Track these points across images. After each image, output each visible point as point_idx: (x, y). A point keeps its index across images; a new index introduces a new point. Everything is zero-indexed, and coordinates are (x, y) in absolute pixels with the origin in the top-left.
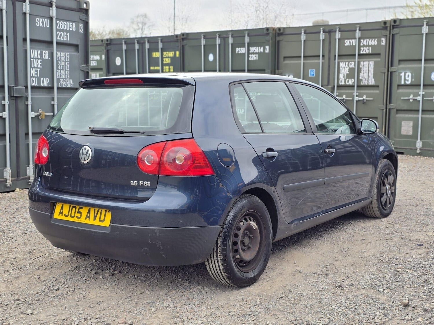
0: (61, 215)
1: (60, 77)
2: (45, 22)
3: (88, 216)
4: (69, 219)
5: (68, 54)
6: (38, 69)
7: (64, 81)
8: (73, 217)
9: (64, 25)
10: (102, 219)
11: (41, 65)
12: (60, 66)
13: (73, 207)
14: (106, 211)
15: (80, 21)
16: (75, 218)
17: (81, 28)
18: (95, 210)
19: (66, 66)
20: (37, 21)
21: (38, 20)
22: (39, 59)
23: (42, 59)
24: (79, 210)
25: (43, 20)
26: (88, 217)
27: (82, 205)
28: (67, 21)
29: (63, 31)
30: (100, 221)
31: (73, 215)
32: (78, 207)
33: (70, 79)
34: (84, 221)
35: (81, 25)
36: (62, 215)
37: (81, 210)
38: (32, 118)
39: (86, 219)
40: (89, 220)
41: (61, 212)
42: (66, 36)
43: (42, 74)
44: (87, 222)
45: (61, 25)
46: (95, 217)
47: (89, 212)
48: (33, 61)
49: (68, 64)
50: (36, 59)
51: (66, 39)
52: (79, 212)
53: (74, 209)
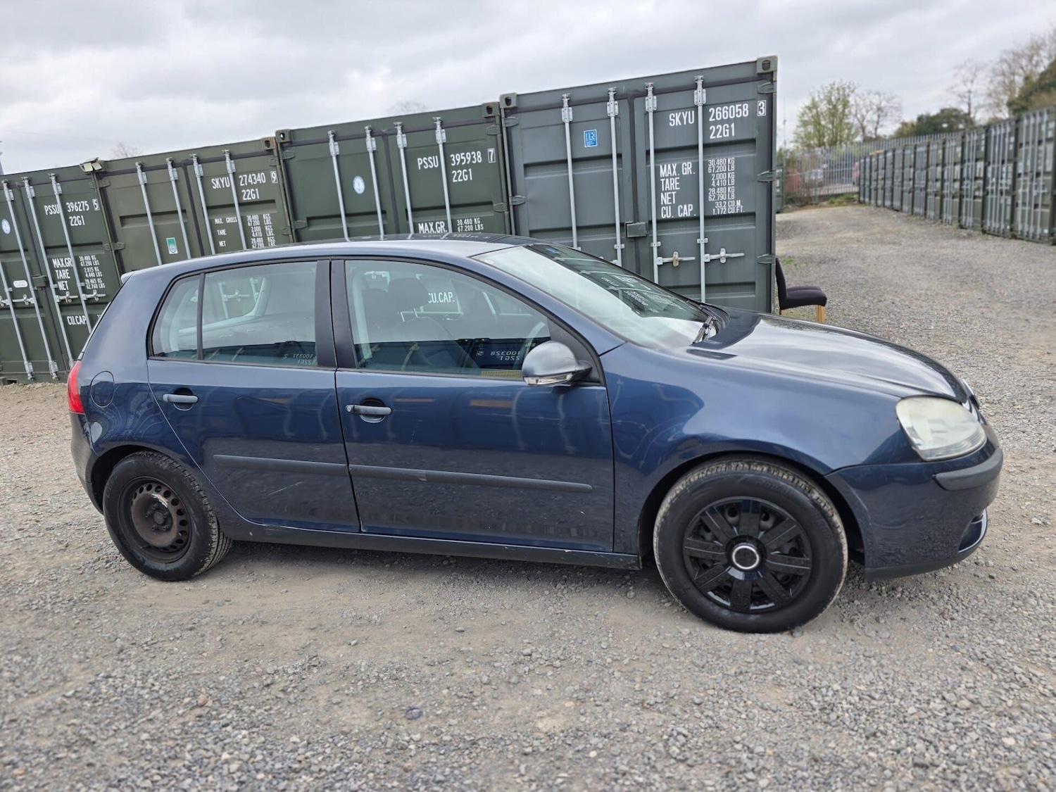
1: (716, 197)
2: (685, 118)
5: (731, 160)
6: (674, 193)
7: (723, 204)
9: (724, 112)
11: (678, 186)
12: (716, 182)
15: (759, 96)
17: (762, 108)
19: (727, 179)
20: (671, 119)
21: (672, 117)
22: (674, 177)
23: (681, 176)
25: (681, 115)
28: (728, 103)
29: (722, 122)
33: (735, 200)
35: (762, 104)
38: (659, 266)
42: (728, 130)
43: (681, 198)
45: (717, 113)
48: (665, 182)
49: (732, 176)
50: (669, 177)
51: (728, 135)
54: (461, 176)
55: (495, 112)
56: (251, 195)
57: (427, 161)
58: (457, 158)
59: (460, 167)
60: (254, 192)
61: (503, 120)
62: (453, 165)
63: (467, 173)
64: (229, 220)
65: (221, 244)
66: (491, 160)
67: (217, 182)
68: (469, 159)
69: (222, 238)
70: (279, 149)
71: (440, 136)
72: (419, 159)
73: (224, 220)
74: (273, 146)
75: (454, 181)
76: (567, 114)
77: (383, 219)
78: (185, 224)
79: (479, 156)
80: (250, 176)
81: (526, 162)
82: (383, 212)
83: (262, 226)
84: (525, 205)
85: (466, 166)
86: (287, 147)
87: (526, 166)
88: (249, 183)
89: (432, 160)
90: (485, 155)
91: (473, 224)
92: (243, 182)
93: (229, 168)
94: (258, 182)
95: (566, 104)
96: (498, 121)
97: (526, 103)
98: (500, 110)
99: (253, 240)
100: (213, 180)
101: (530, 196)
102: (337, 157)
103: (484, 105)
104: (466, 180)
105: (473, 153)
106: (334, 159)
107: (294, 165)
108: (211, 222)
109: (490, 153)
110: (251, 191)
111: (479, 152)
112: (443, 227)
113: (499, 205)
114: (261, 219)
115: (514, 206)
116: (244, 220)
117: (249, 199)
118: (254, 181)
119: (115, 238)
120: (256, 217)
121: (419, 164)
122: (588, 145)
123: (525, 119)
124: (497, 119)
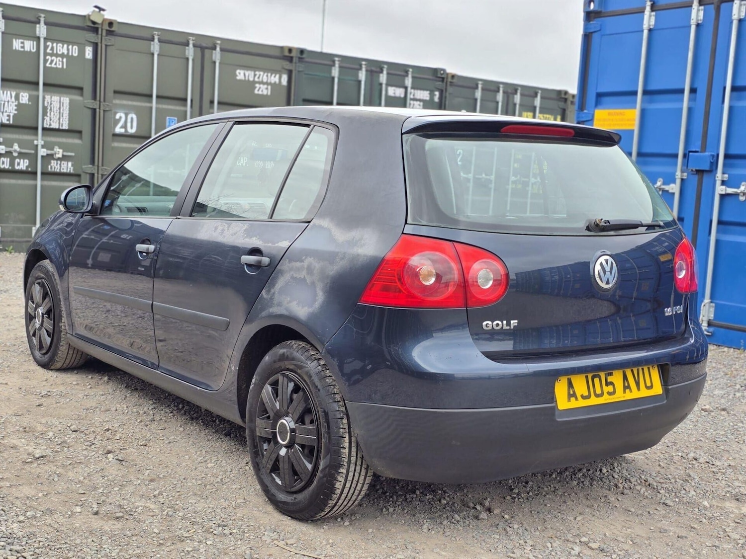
0: (573, 399)
3: (626, 385)
4: (594, 401)
8: (601, 395)
10: (649, 384)
13: (593, 377)
14: (649, 368)
16: (606, 395)
18: (632, 371)
24: (606, 380)
26: (627, 387)
27: (609, 368)
30: (648, 388)
31: (598, 391)
32: (602, 375)
34: (624, 397)
36: (576, 399)
37: (610, 379)
39: (625, 392)
40: (631, 391)
41: (572, 393)
44: (629, 396)
46: (638, 384)
47: (625, 378)
52: (607, 384)
53: (597, 380)
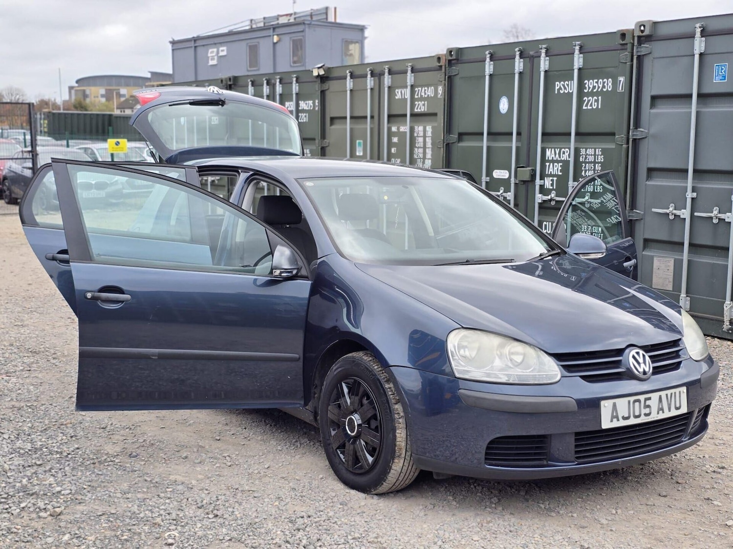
54: (592, 103)
55: (628, 39)
56: (421, 107)
57: (564, 85)
58: (590, 84)
59: (592, 94)
60: (424, 105)
61: (635, 48)
62: (586, 91)
63: (597, 101)
64: (402, 129)
65: (393, 150)
66: (620, 89)
67: (400, 93)
68: (601, 86)
69: (395, 145)
70: (447, 66)
71: (578, 61)
72: (557, 83)
73: (398, 129)
74: (442, 63)
75: (584, 108)
76: (699, 45)
77: (517, 141)
78: (372, 129)
79: (610, 84)
80: (423, 88)
81: (654, 93)
82: (519, 134)
83: (425, 137)
84: (646, 139)
85: (597, 94)
86: (454, 64)
87: (654, 98)
88: (421, 96)
89: (568, 85)
90: (615, 84)
91: (595, 155)
92: (418, 95)
93: (408, 81)
94: (428, 95)
95: (698, 34)
96: (629, 49)
97: (663, 31)
98: (634, 37)
99: (416, 149)
100: (397, 90)
101: (653, 130)
102: (491, 75)
103: (619, 31)
104: (594, 107)
105: (605, 80)
106: (487, 78)
107: (457, 81)
108: (389, 129)
109: (620, 81)
110: (421, 103)
111: (610, 80)
112: (567, 154)
113: (620, 137)
114: (425, 131)
115: (634, 140)
116: (412, 130)
117: (419, 110)
118: (425, 94)
119: (323, 136)
120: (421, 128)
121: (557, 88)
122: (717, 80)
123: (658, 49)
124: (629, 46)
